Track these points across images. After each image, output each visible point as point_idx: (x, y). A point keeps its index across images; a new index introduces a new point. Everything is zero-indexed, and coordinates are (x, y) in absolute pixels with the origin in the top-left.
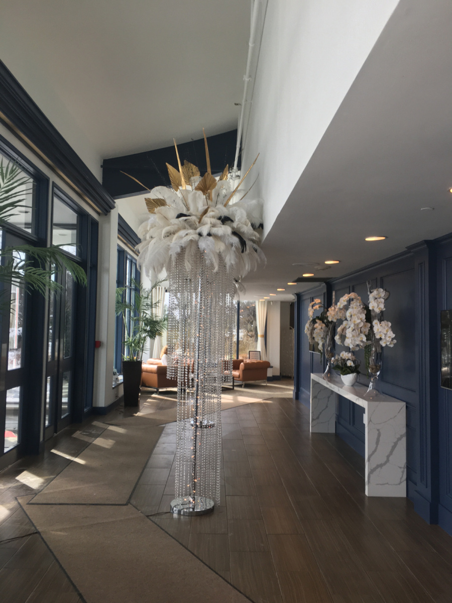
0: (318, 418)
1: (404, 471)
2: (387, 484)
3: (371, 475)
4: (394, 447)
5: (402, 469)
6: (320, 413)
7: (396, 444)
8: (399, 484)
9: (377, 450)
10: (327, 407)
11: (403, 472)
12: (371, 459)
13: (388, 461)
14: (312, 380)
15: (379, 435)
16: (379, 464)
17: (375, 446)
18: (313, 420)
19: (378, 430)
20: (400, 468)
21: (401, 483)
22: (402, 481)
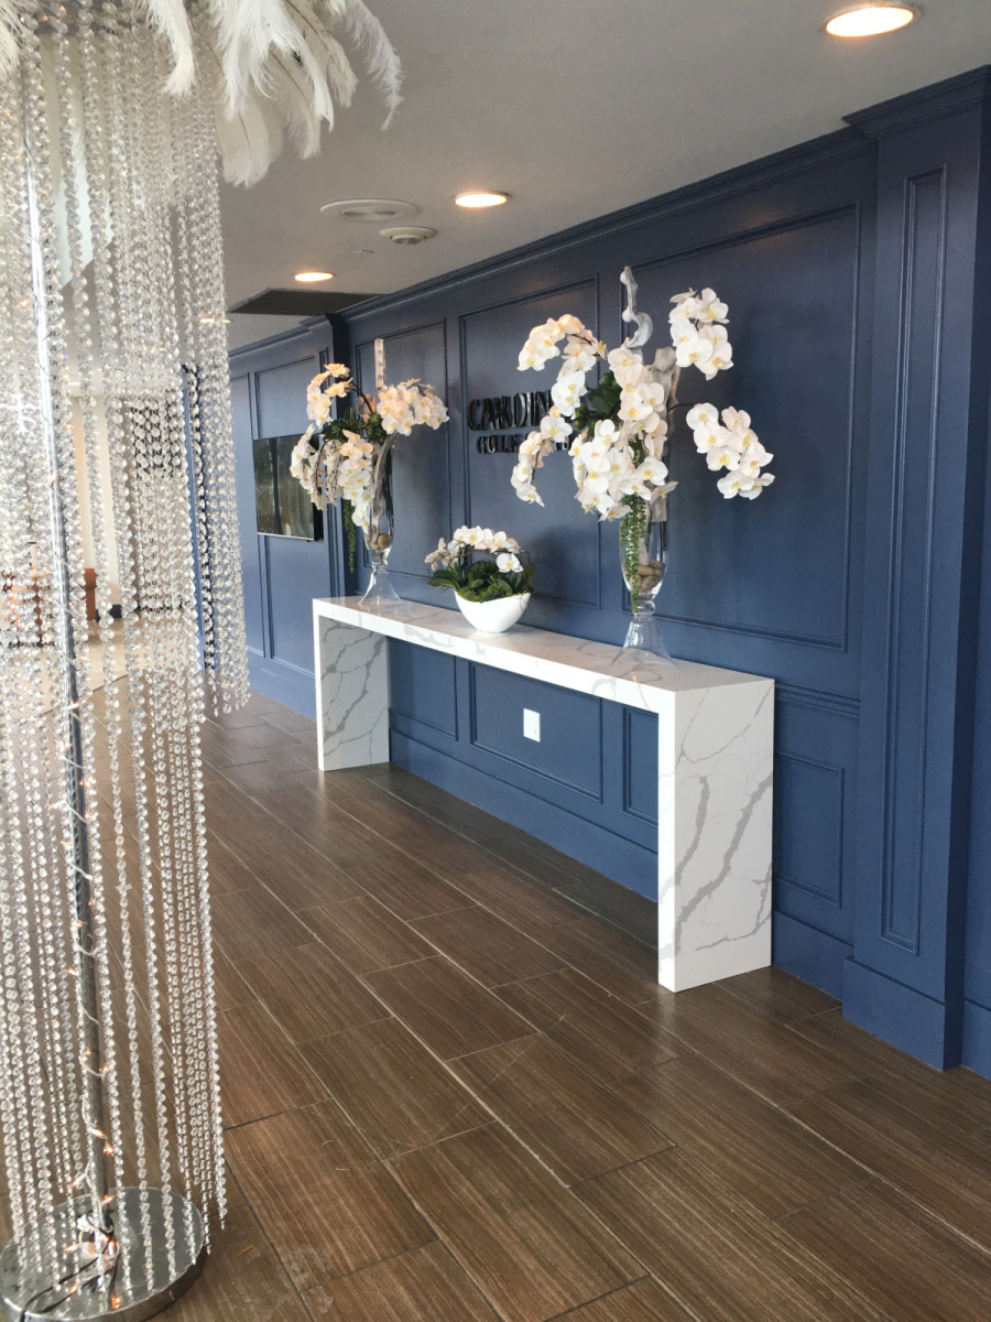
0: (341, 727)
1: (766, 890)
2: (726, 939)
3: (683, 924)
4: (742, 825)
5: (763, 886)
6: (348, 712)
7: (747, 813)
8: (754, 932)
9: (700, 844)
10: (364, 692)
11: (763, 894)
12: (683, 874)
13: (727, 868)
14: (321, 618)
15: (705, 795)
16: (703, 885)
17: (694, 830)
18: (327, 735)
19: (703, 780)
20: (758, 882)
21: (758, 926)
22: (760, 921)
